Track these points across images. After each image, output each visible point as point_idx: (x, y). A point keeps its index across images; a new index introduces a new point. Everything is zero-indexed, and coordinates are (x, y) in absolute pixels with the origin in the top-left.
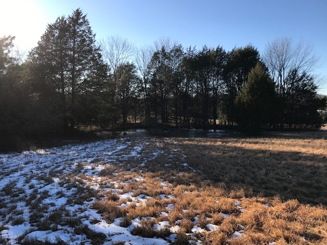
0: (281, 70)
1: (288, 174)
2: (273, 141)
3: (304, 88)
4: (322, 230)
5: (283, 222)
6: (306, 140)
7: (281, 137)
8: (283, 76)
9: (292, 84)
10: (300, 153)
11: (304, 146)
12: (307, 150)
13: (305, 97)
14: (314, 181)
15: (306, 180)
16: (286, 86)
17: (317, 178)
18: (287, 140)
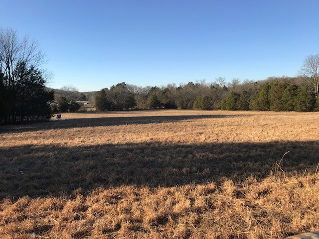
0: (8, 62)
1: (20, 170)
2: (4, 137)
3: (33, 81)
4: (51, 219)
5: (14, 225)
6: (37, 132)
7: (13, 131)
8: (11, 67)
9: (21, 77)
10: (32, 145)
11: (36, 138)
12: (39, 141)
13: (35, 90)
14: (44, 172)
15: (37, 172)
16: (15, 78)
17: (46, 168)
18: (19, 133)
